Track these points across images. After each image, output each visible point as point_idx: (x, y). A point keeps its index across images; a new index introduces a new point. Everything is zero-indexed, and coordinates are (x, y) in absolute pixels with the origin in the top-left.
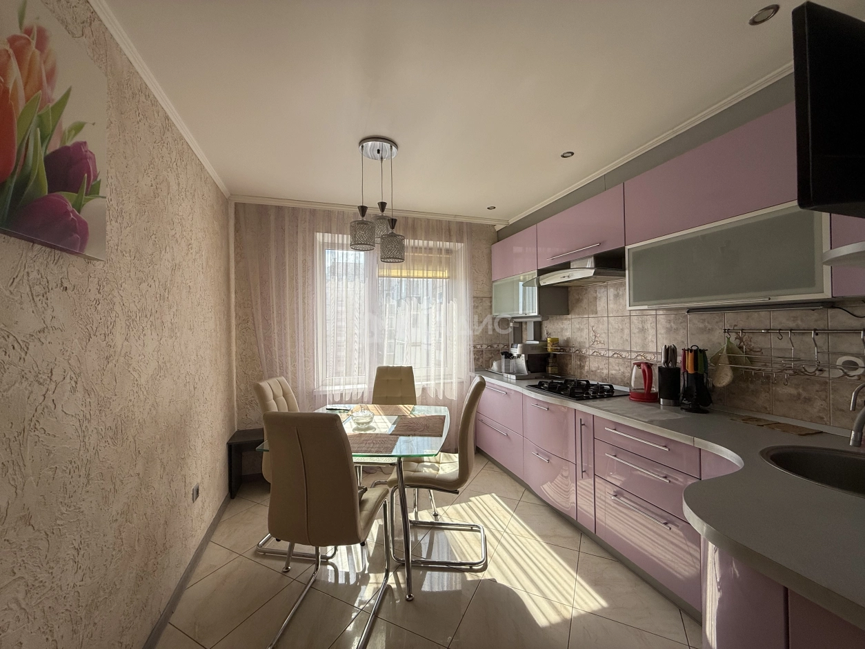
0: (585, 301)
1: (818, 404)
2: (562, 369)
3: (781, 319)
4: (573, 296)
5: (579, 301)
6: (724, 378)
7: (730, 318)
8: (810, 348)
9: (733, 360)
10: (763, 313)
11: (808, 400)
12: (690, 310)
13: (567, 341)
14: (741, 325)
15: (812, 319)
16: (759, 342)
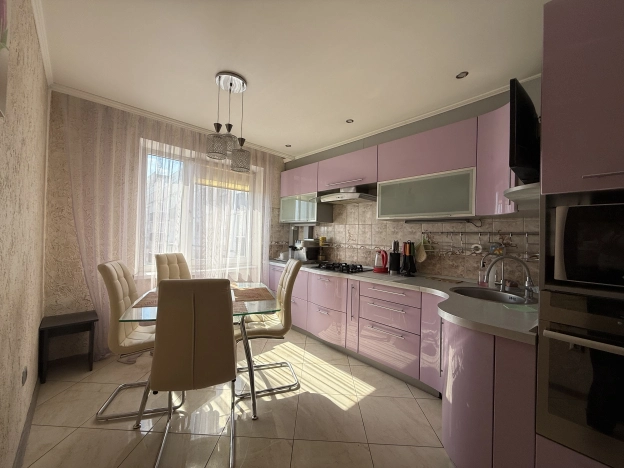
0: (345, 214)
1: (461, 268)
2: (327, 257)
3: (447, 227)
4: (336, 211)
5: (340, 214)
6: (422, 257)
7: (425, 226)
8: (459, 241)
9: (426, 247)
10: (440, 224)
11: (457, 267)
12: (407, 221)
13: (331, 239)
14: (430, 230)
15: (459, 227)
16: (437, 239)
